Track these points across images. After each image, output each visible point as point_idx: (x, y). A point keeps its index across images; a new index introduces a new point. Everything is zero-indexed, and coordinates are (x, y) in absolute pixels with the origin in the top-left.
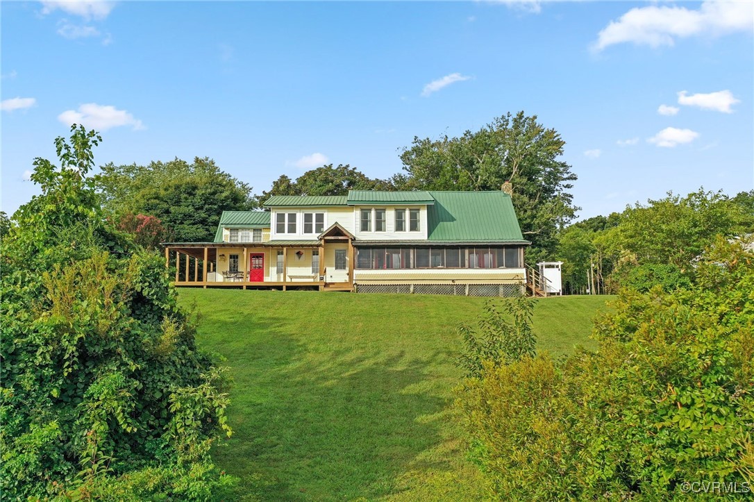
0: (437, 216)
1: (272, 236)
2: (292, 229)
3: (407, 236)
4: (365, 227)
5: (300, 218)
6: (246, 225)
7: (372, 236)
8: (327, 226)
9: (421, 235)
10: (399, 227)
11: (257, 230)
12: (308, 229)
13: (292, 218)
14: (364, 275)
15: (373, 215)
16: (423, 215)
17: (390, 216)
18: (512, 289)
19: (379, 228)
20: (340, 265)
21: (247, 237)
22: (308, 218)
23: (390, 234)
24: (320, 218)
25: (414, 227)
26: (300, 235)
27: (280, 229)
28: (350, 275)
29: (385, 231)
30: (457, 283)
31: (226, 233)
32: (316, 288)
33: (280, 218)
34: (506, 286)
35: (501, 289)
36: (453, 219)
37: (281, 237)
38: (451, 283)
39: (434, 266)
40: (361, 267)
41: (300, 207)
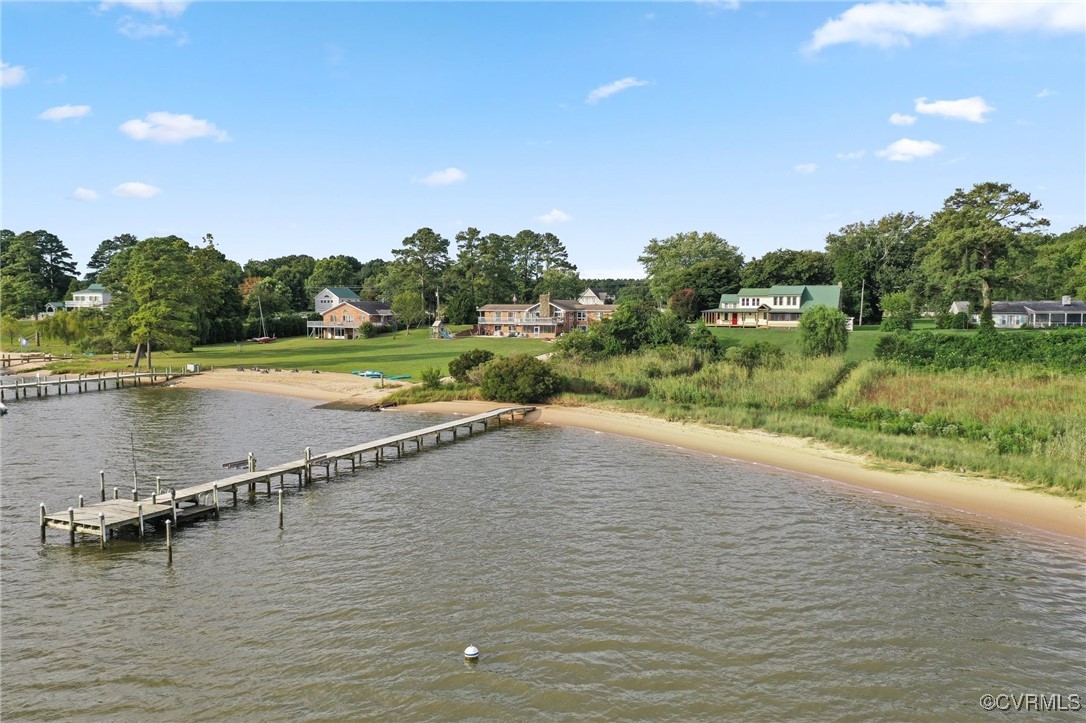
0: (805, 297)
1: (740, 306)
2: (748, 304)
3: (791, 308)
4: (775, 304)
5: (751, 300)
6: (730, 302)
7: (778, 307)
8: (760, 305)
9: (796, 307)
10: (789, 303)
12: (754, 304)
13: (748, 300)
14: (772, 323)
15: (778, 299)
16: (798, 300)
17: (785, 300)
19: (781, 303)
20: (765, 318)
21: (731, 307)
22: (754, 300)
23: (785, 307)
24: (758, 300)
25: (794, 303)
26: (751, 306)
27: (743, 304)
28: (767, 323)
29: (783, 305)
31: (723, 305)
32: (756, 327)
33: (743, 300)
36: (811, 298)
37: (743, 307)
40: (772, 320)
41: (751, 296)
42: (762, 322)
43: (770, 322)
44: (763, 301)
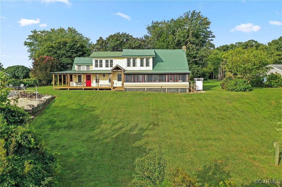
0: (156, 60)
1: (93, 68)
2: (101, 66)
3: (145, 69)
4: (129, 65)
5: (104, 61)
6: (84, 64)
7: (131, 69)
8: (114, 65)
9: (150, 68)
10: (142, 65)
11: (88, 66)
12: (107, 66)
13: (101, 62)
14: (128, 85)
15: (132, 61)
16: (151, 61)
17: (138, 61)
18: (184, 90)
19: (134, 65)
20: (119, 79)
21: (84, 69)
22: (107, 61)
23: (138, 68)
24: (112, 61)
25: (147, 65)
26: (104, 68)
27: (96, 66)
28: (123, 84)
29: (136, 67)
30: (163, 87)
31: (76, 67)
32: (110, 89)
33: (96, 61)
34: (181, 89)
35: (179, 90)
36: (163, 61)
37: (97, 69)
38: (160, 87)
39: (155, 81)
40: (127, 81)
41: (104, 57)
42: (118, 84)
43: (125, 84)
44: (116, 62)
